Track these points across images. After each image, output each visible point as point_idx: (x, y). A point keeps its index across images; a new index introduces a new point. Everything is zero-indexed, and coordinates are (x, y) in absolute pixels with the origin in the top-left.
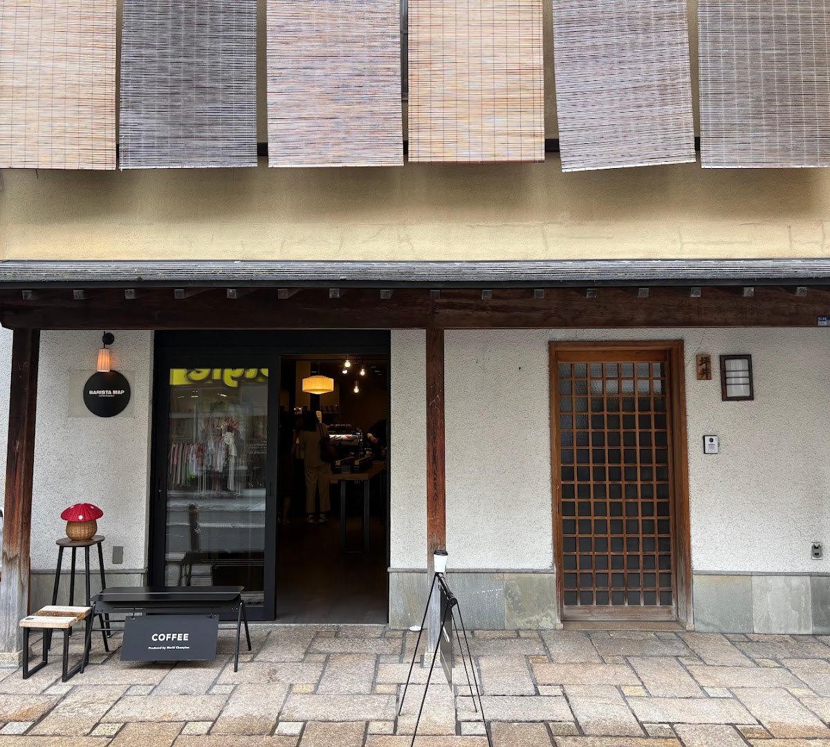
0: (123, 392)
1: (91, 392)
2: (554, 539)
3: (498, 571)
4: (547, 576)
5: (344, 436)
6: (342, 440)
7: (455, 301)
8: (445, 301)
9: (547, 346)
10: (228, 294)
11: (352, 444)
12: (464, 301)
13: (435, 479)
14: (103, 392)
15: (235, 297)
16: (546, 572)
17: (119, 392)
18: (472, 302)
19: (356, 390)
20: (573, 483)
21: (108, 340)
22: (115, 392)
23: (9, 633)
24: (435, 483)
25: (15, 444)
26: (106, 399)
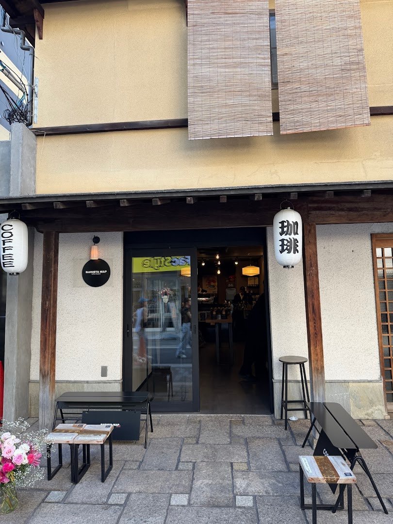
0: (106, 271)
1: (87, 272)
2: (380, 360)
3: (345, 381)
4: (377, 384)
5: (204, 299)
6: (202, 301)
7: (323, 205)
8: (316, 205)
9: (370, 236)
10: (187, 200)
11: (208, 303)
12: (328, 205)
13: (315, 323)
14: (94, 272)
15: (192, 202)
16: (377, 381)
17: (104, 272)
18: (334, 205)
19: (219, 272)
20: (387, 324)
21: (96, 240)
22: (101, 272)
23: (45, 423)
24: (315, 326)
25: (46, 304)
26: (96, 276)
